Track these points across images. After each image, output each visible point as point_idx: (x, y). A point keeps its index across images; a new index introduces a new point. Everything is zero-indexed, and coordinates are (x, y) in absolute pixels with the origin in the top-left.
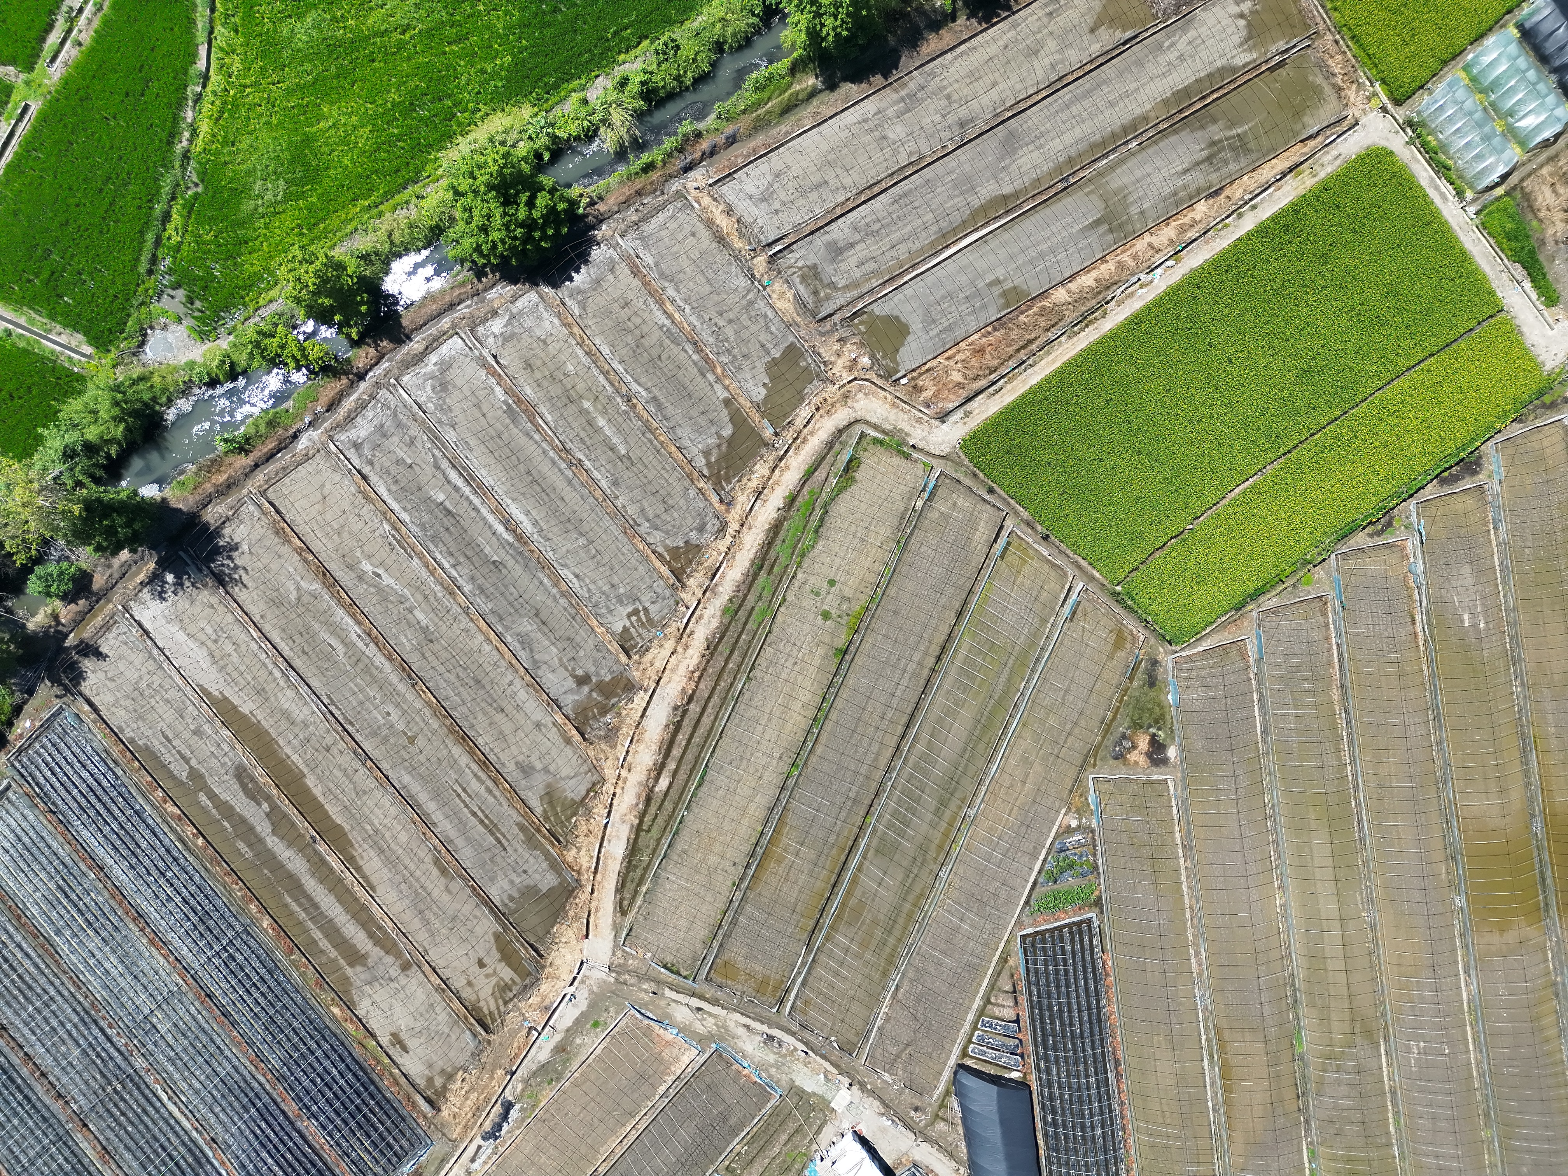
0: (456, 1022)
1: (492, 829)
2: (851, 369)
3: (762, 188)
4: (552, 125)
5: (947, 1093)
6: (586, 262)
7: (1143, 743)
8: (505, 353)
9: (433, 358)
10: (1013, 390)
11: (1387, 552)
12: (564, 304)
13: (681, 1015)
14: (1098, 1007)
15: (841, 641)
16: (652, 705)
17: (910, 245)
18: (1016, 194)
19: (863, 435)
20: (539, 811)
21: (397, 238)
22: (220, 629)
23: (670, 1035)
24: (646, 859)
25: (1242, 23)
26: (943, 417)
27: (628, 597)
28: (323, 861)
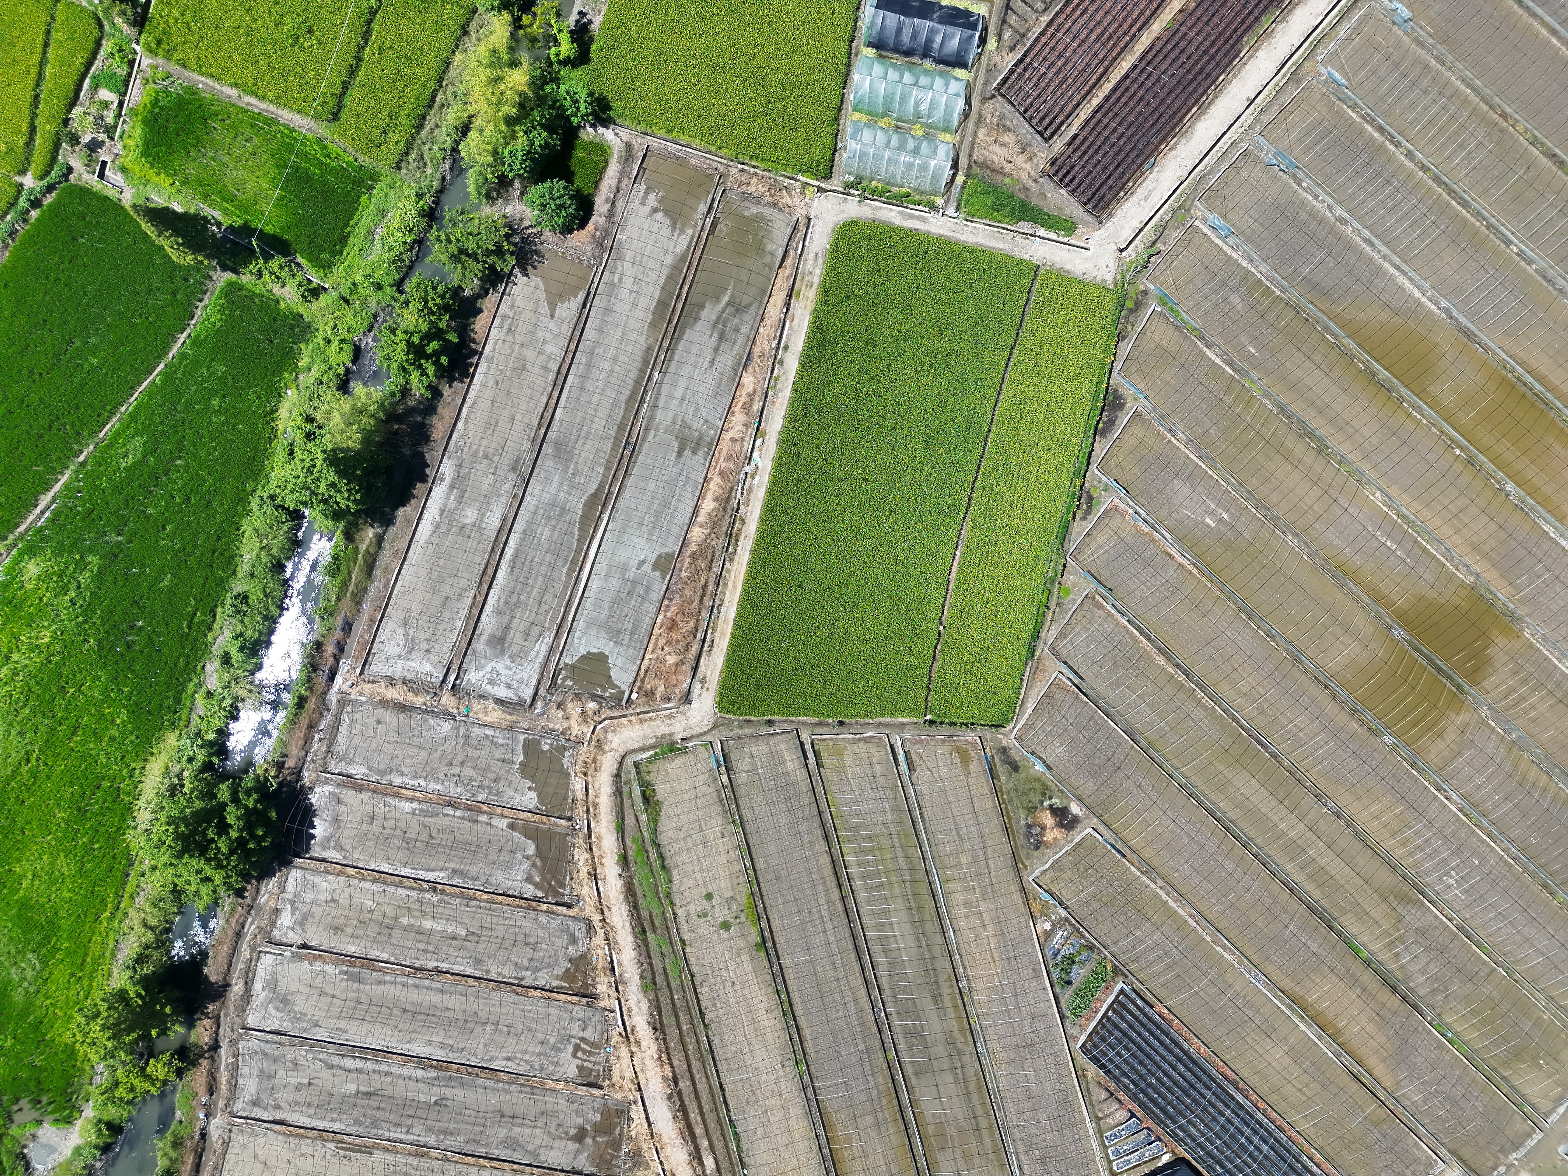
2: (585, 721)
3: (402, 643)
4: (198, 734)
6: (314, 813)
7: (1048, 820)
8: (309, 935)
9: (258, 986)
10: (723, 634)
11: (1106, 521)
12: (324, 860)
14: (1185, 1053)
15: (755, 937)
16: (650, 1111)
17: (552, 590)
18: (601, 487)
19: (636, 765)
21: (153, 922)
25: (660, 215)
26: (687, 698)
27: (561, 1042)
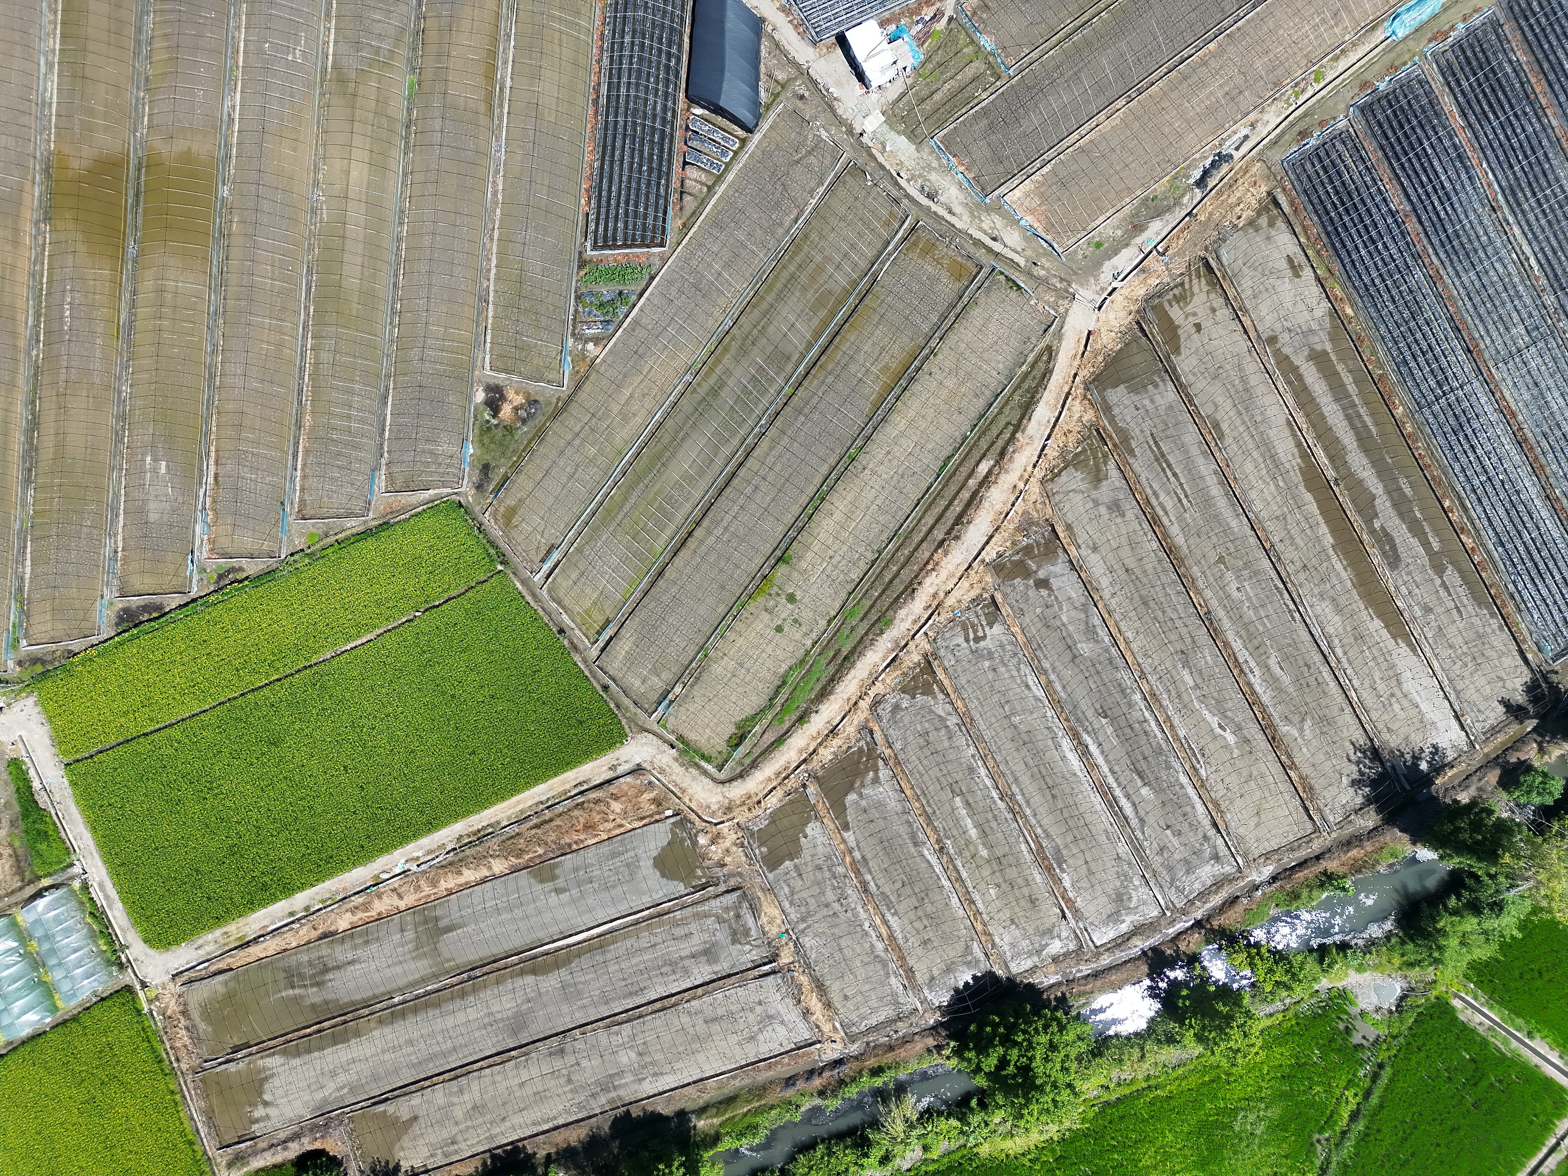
0: (1235, 275)
1: (1161, 457)
2: (718, 835)
3: (770, 1028)
4: (962, 1132)
5: (768, 107)
6: (956, 990)
7: (506, 411)
8: (1054, 919)
9: (1124, 928)
10: (564, 783)
11: (229, 550)
12: (986, 954)
13: (1013, 238)
14: (603, 161)
15: (782, 569)
16: (980, 546)
17: (636, 945)
18: (522, 973)
19: (720, 768)
20: (1111, 465)
21: (1136, 1053)
22: (1386, 707)
23: (1028, 220)
24: (1016, 398)
25: (267, 1097)
26: (638, 770)
28: (1332, 459)
